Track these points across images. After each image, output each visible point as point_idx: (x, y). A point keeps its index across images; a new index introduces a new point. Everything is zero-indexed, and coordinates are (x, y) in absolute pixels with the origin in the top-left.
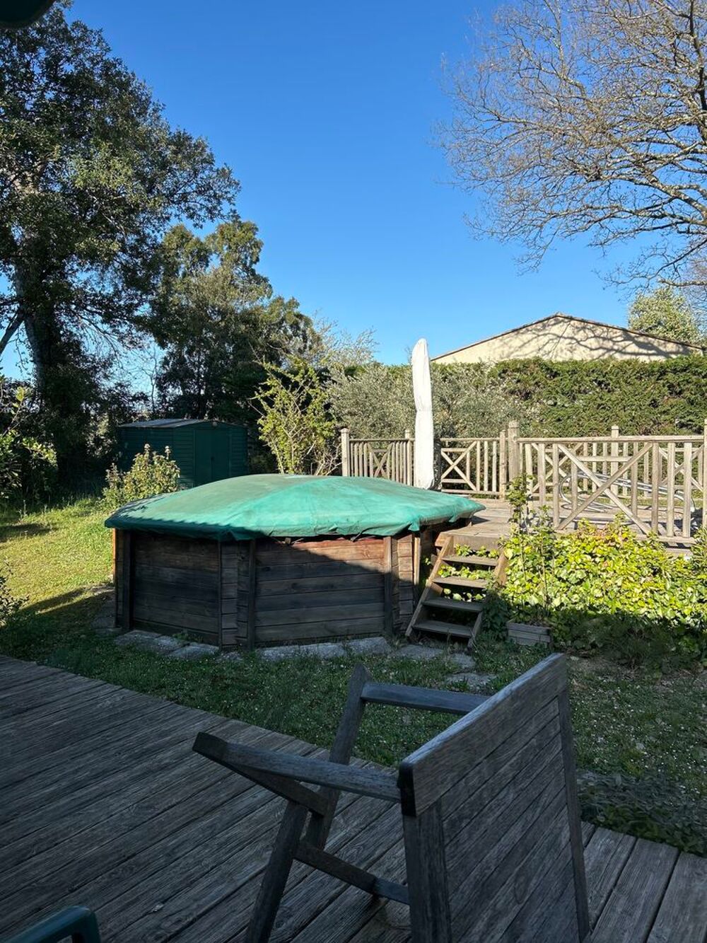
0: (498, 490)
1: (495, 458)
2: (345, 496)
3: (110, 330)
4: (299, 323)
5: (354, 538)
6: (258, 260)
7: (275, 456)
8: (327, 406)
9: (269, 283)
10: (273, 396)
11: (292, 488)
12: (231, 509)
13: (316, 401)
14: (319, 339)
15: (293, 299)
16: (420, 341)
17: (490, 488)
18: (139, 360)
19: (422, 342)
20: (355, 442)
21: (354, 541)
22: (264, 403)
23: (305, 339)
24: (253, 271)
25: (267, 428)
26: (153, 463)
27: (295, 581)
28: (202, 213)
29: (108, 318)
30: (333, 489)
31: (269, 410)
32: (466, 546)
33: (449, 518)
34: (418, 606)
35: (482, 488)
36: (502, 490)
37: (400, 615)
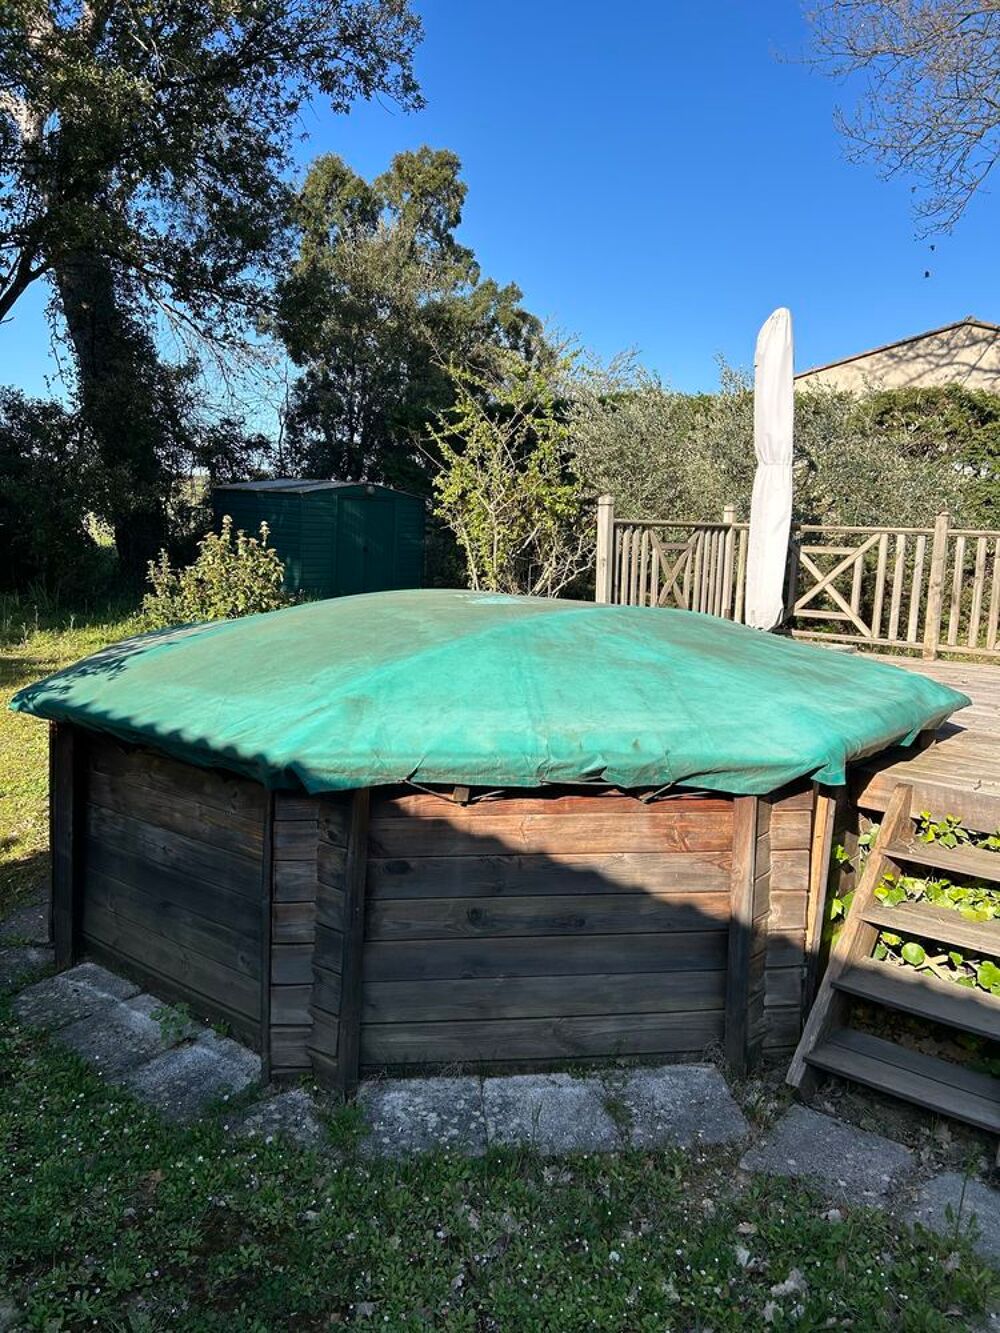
0: (920, 637)
1: (918, 572)
2: (620, 663)
3: (189, 314)
4: (520, 329)
5: (650, 795)
6: (458, 219)
7: (463, 548)
8: (565, 458)
9: (475, 259)
10: (465, 433)
11: (482, 636)
12: (315, 689)
13: (545, 446)
14: (551, 355)
15: (514, 285)
16: (777, 313)
17: (902, 634)
18: (263, 384)
19: (782, 315)
20: (625, 527)
21: (649, 801)
22: (443, 446)
23: (529, 355)
24: (450, 240)
25: (450, 495)
26: (236, 552)
27: (479, 903)
28: (349, 81)
29: (183, 292)
30: (589, 643)
31: (456, 459)
32: (951, 819)
33: (903, 737)
34: (820, 992)
35: (884, 633)
36: (931, 640)
37: (765, 1008)
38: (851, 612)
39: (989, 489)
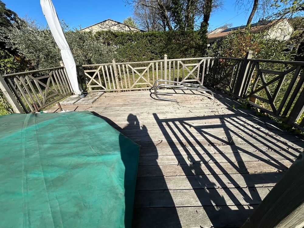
1: (112, 74)
17: (112, 88)
35: (109, 88)
36: (118, 88)
38: (100, 85)
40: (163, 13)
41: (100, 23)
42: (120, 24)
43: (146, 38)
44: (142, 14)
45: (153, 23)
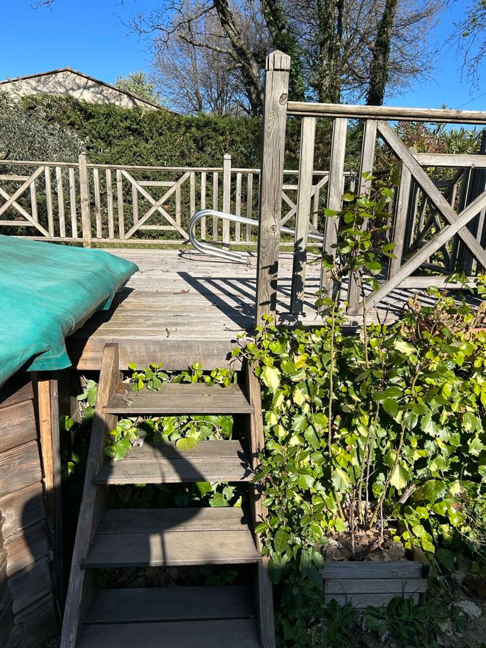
0: (80, 235)
1: (73, 192)
17: (69, 233)
32: (154, 366)
33: (104, 304)
34: (71, 579)
35: (57, 233)
36: (87, 236)
37: (15, 615)
38: (33, 221)
39: (96, 157)
40: (243, 68)
41: (35, 76)
42: (105, 88)
43: (186, 132)
44: (184, 69)
45: (218, 99)
